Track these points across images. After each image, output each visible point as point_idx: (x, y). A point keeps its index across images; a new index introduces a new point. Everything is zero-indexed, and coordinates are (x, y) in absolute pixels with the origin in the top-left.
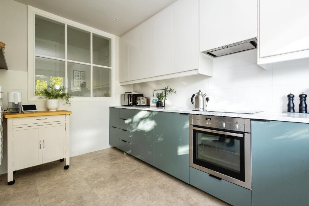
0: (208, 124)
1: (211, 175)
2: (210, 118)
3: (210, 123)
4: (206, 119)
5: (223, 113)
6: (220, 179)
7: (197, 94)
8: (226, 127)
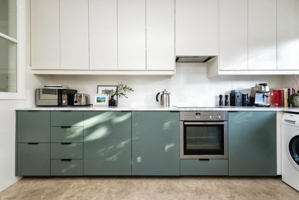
0: (198, 118)
1: (201, 160)
2: (200, 113)
3: (199, 117)
4: (196, 114)
5: (210, 108)
6: (208, 160)
7: (162, 93)
8: (212, 119)
